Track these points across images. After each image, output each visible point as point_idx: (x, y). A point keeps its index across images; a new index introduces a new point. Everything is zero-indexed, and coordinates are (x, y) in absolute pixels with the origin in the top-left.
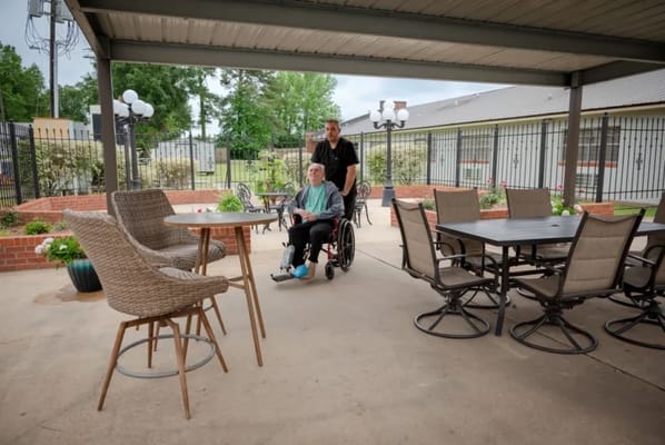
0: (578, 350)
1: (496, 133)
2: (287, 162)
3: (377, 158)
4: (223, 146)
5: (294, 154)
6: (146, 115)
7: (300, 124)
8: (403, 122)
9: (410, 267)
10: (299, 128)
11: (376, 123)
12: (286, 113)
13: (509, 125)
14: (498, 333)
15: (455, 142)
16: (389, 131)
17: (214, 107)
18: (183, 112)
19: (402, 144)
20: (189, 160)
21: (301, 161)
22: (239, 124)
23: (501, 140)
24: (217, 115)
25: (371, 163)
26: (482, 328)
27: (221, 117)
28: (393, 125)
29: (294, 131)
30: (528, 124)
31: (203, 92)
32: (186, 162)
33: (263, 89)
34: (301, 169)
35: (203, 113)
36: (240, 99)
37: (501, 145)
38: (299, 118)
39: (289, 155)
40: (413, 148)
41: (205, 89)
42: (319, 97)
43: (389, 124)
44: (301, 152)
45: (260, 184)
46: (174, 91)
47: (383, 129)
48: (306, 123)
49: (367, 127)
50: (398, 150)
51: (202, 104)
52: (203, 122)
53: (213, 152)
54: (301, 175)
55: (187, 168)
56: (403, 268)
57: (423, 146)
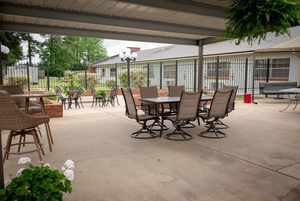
0: (186, 139)
1: (177, 64)
2: (79, 77)
3: (123, 75)
4: (42, 69)
5: (82, 73)
6: (5, 53)
7: (85, 58)
8: (135, 58)
9: (128, 114)
10: (84, 60)
11: (122, 59)
12: (78, 52)
13: (181, 61)
14: (160, 136)
15: (159, 68)
16: (128, 62)
17: (36, 48)
18: (18, 50)
19: (136, 69)
20: (27, 76)
21: (86, 77)
22: (51, 57)
23: (179, 67)
24: (38, 52)
25: (121, 78)
26: (155, 135)
27: (41, 53)
28: (130, 60)
29: (82, 61)
30: (189, 60)
31: (30, 40)
32: (25, 77)
33: (64, 39)
34: (86, 81)
35: (30, 51)
36: (51, 44)
37: (178, 70)
38: (85, 55)
39: (80, 74)
40: (140, 70)
41: (31, 38)
42: (95, 44)
43: (128, 59)
44: (86, 73)
45: (66, 88)
46: (12, 38)
47: (125, 61)
48: (89, 58)
49: (118, 61)
50: (133, 71)
51: (29, 45)
52: (30, 56)
53: (37, 72)
54: (86, 83)
55: (25, 80)
56: (126, 115)
57: (146, 70)
